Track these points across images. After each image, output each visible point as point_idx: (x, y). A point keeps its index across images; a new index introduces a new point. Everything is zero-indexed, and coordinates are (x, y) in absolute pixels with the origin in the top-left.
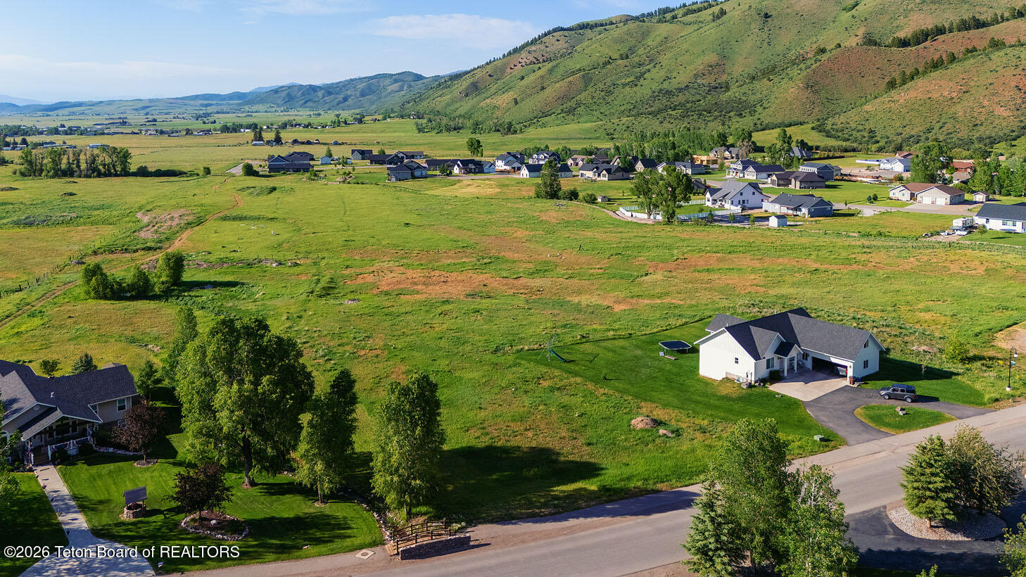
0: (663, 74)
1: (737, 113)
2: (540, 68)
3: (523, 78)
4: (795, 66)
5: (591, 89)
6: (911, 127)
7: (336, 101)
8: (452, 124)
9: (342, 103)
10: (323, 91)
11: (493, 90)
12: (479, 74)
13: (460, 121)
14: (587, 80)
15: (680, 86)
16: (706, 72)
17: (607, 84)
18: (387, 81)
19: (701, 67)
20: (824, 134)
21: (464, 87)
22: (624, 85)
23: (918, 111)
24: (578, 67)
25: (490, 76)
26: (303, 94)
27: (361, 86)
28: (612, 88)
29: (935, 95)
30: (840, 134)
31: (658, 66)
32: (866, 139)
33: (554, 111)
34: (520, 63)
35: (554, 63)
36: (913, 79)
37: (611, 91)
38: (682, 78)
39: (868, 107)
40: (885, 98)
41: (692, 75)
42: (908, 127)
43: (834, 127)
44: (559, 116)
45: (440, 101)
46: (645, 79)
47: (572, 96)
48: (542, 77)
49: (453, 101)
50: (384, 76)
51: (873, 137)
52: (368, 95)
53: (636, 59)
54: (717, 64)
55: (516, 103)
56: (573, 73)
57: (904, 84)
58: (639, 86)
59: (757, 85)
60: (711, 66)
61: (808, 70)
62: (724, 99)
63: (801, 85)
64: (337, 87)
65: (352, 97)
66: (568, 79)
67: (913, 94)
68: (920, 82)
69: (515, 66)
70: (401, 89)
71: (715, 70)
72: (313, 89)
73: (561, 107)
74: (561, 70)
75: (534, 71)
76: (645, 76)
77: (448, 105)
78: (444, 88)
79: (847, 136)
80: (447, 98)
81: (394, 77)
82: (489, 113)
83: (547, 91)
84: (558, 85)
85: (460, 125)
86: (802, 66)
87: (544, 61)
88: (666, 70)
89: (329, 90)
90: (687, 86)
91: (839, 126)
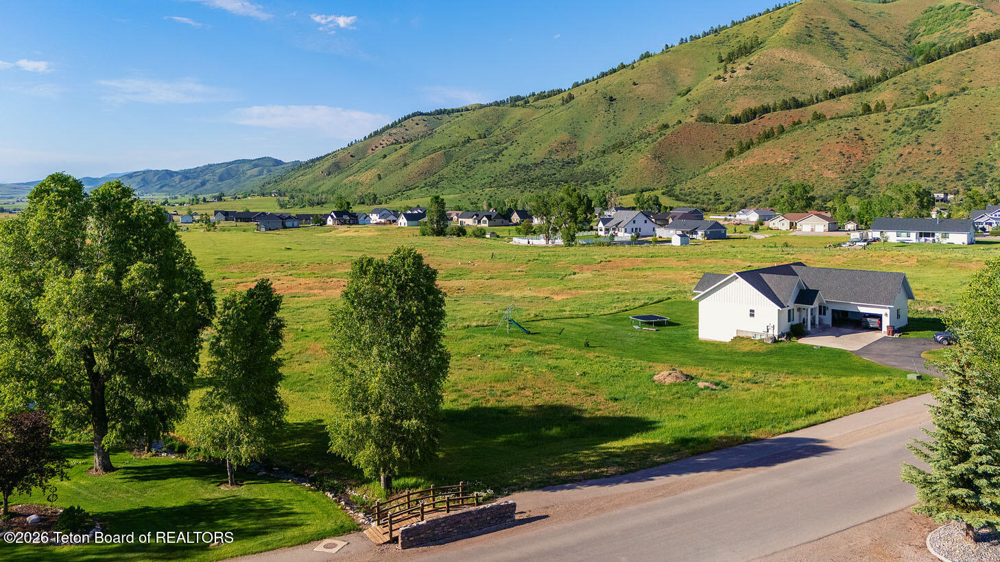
0: (519, 150)
1: (593, 182)
2: (401, 147)
3: (385, 156)
4: (642, 140)
5: (452, 165)
6: (752, 189)
7: (194, 185)
8: (315, 199)
9: (199, 187)
10: (180, 176)
11: (355, 169)
12: (341, 156)
13: (324, 196)
14: (448, 157)
15: (535, 161)
16: (559, 149)
17: (468, 160)
18: (246, 166)
19: (555, 145)
20: (674, 198)
21: (326, 166)
22: (484, 161)
23: (756, 175)
24: (439, 146)
25: (352, 156)
26: (159, 179)
27: (219, 171)
28: (472, 164)
29: (770, 162)
30: (688, 198)
31: (515, 144)
32: (713, 201)
33: (417, 185)
34: (381, 144)
35: (416, 143)
36: (749, 148)
37: (471, 166)
38: (538, 154)
39: (711, 174)
40: (726, 165)
41: (546, 151)
42: (749, 190)
43: (683, 192)
44: (422, 189)
45: (301, 181)
46: (503, 156)
47: (434, 171)
48: (404, 155)
49: (315, 180)
50: (244, 161)
51: (718, 200)
52: (226, 179)
53: (494, 139)
54: (569, 142)
55: (380, 178)
56: (435, 151)
57: (741, 153)
58: (498, 162)
59: (608, 158)
60: (564, 144)
61: (655, 143)
62: (579, 171)
63: (649, 156)
64: (195, 172)
65: (211, 182)
66: (430, 156)
67: (750, 162)
68: (755, 151)
69: (376, 147)
70: (261, 173)
71: (568, 148)
72: (169, 174)
73: (425, 181)
74: (422, 149)
75: (396, 150)
76: (503, 153)
77: (310, 184)
78: (305, 169)
79: (694, 199)
80: (309, 177)
81: (253, 162)
82: (353, 189)
83: (409, 167)
84: (420, 161)
85: (323, 200)
86: (649, 139)
87: (405, 142)
88: (522, 147)
89: (186, 175)
90: (543, 161)
91: (687, 191)
